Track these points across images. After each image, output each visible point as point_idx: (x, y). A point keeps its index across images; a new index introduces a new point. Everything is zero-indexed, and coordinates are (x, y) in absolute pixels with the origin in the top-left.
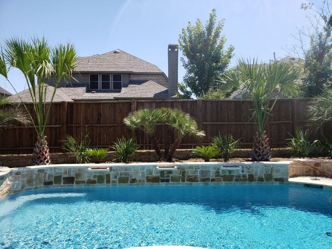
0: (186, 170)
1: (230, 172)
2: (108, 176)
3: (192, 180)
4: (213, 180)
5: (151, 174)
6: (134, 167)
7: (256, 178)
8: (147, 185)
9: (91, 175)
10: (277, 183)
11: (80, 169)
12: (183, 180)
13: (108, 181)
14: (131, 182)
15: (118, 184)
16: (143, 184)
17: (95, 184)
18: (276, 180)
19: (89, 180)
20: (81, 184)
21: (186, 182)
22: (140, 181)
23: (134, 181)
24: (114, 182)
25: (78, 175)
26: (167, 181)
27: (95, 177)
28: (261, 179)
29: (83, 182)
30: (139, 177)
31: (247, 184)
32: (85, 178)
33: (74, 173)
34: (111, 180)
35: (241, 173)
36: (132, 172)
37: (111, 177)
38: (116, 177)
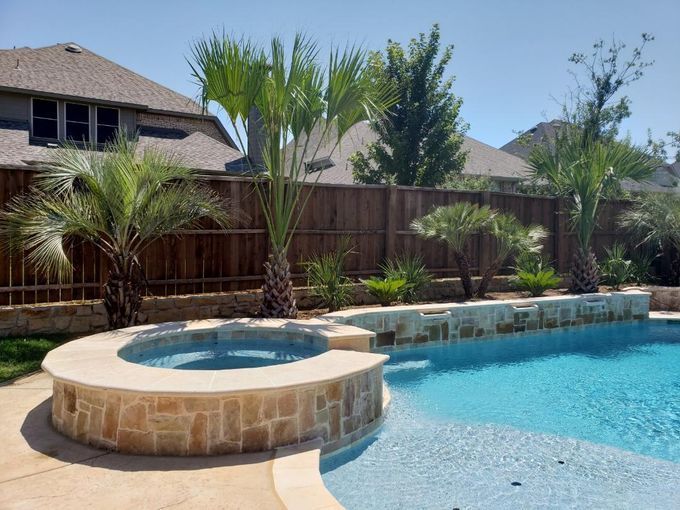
0: (545, 310)
1: (591, 308)
2: (445, 326)
3: (551, 325)
4: (574, 324)
5: (502, 319)
6: (480, 307)
7: (616, 315)
8: (497, 337)
9: (420, 325)
10: (635, 323)
11: (403, 316)
12: (541, 328)
13: (445, 337)
14: (477, 335)
15: (459, 339)
16: (491, 338)
17: (427, 343)
18: (636, 317)
19: (418, 334)
20: (405, 345)
21: (545, 329)
22: (489, 332)
23: (480, 332)
24: (454, 336)
25: (400, 328)
26: (523, 329)
27: (426, 328)
28: (620, 318)
29: (408, 340)
30: (486, 324)
31: (607, 325)
32: (412, 332)
33: (394, 324)
34: (451, 332)
35: (602, 310)
36: (478, 318)
37: (450, 327)
38: (456, 328)
